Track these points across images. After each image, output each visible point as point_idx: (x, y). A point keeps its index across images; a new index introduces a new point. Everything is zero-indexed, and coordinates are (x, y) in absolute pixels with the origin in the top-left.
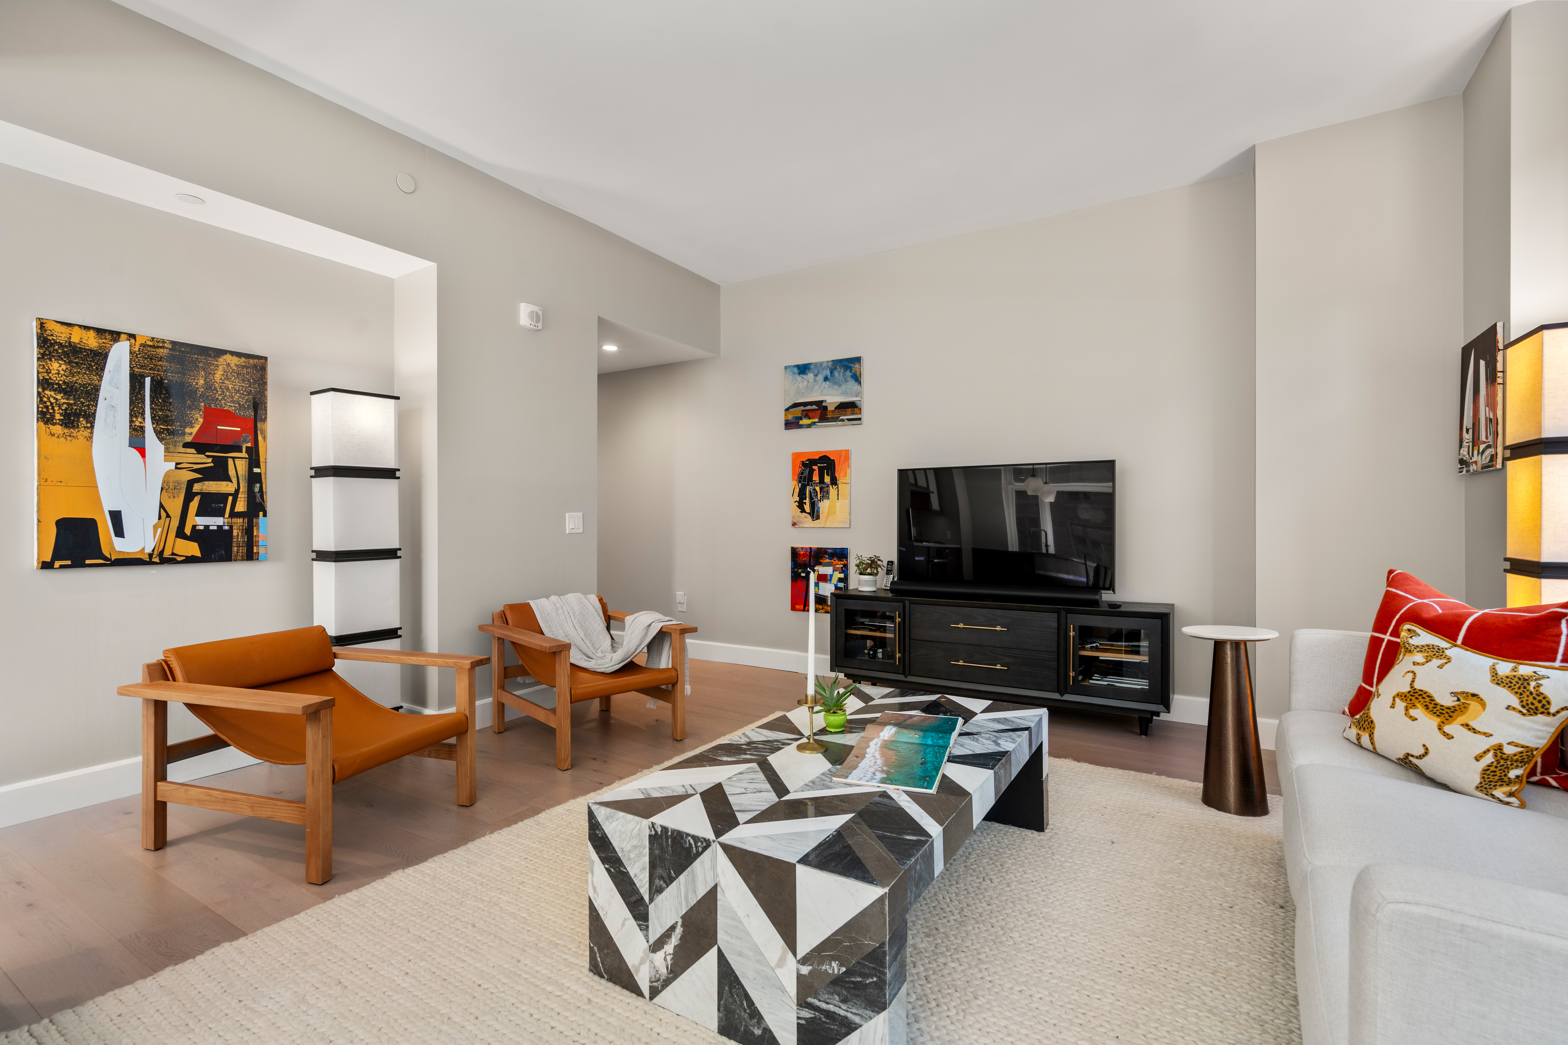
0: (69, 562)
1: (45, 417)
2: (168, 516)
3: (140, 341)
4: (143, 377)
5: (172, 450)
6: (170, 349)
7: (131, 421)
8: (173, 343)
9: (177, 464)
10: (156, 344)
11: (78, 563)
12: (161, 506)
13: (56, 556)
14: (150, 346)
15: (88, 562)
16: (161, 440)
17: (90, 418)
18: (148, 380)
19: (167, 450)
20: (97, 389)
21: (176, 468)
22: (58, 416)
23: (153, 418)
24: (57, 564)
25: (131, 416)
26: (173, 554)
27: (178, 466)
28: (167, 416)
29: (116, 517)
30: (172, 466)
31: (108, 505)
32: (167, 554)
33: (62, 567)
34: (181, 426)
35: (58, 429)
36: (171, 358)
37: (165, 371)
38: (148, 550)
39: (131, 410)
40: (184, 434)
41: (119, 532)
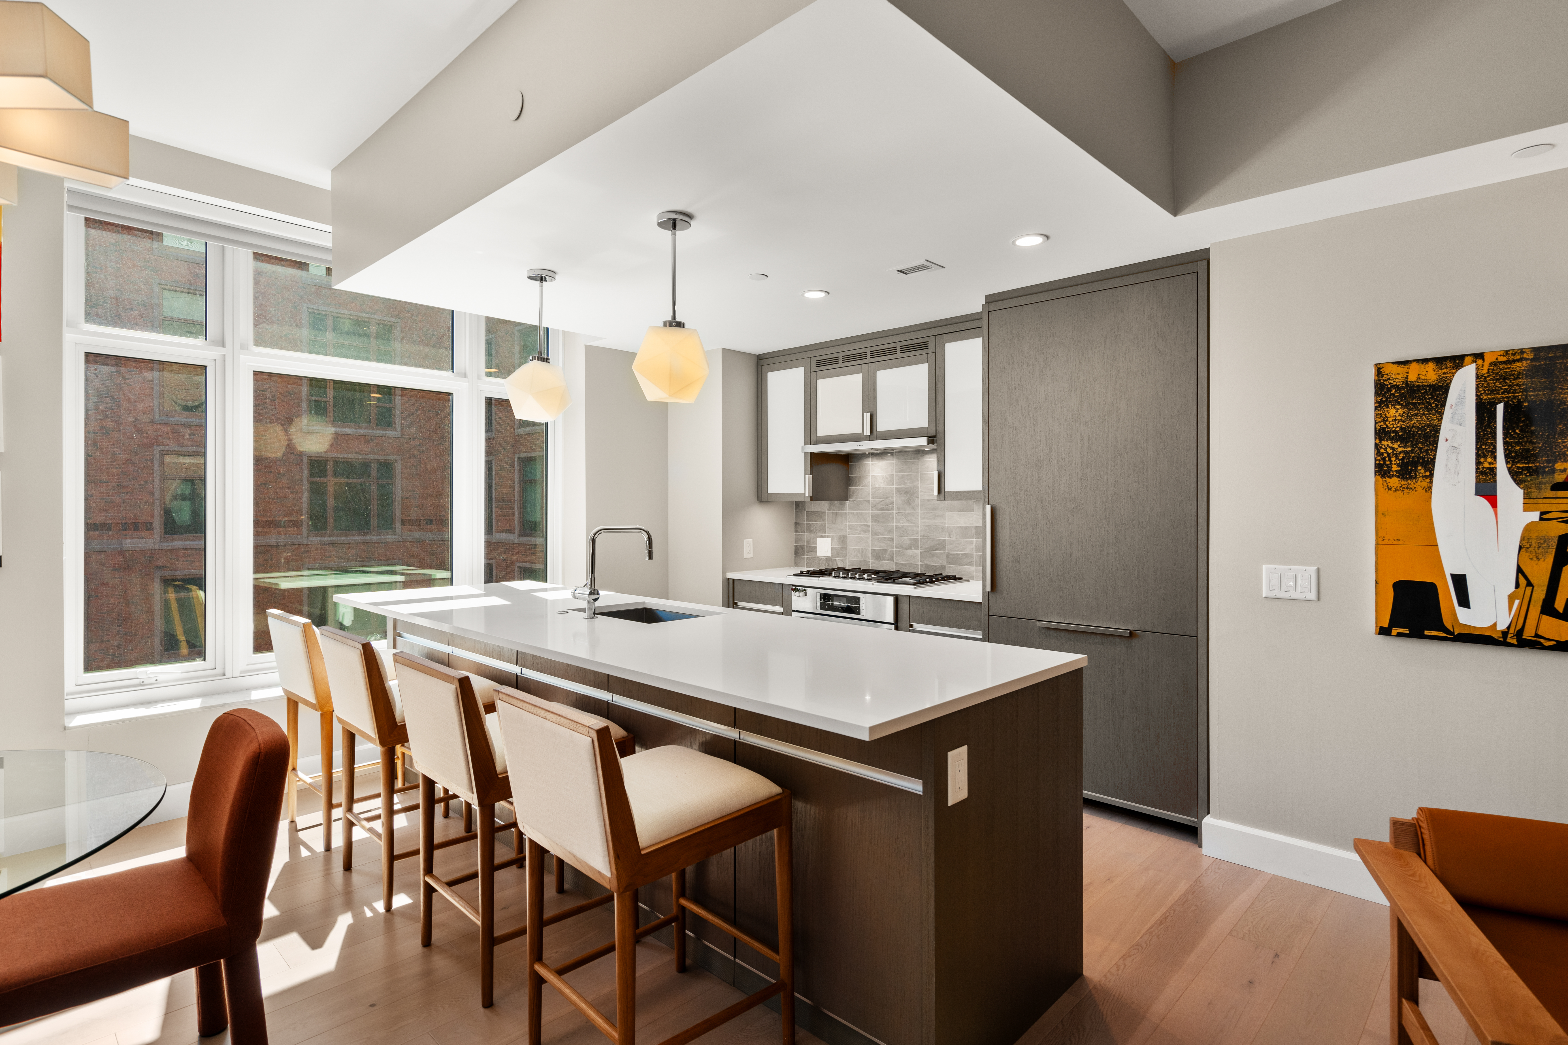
0: (1406, 631)
1: (1382, 470)
2: (1529, 584)
3: (1488, 359)
4: (1494, 404)
5: (1534, 495)
6: (1532, 360)
7: (1478, 463)
8: (1536, 350)
9: (1542, 513)
10: (1513, 356)
11: (1416, 633)
12: (1519, 570)
13: (1394, 622)
14: (1503, 363)
15: (1427, 633)
16: (1518, 483)
17: (1429, 464)
18: (1500, 408)
19: (1527, 496)
20: (1436, 430)
21: (1541, 519)
22: (1395, 468)
23: (1507, 456)
24: (1395, 631)
25: (1478, 456)
26: (1537, 636)
27: (1544, 517)
28: (1528, 450)
29: (1460, 581)
30: (1535, 516)
31: (1451, 568)
32: (1528, 634)
33: (1399, 635)
34: (1548, 461)
35: (1394, 482)
36: (1532, 372)
37: (1525, 390)
38: (1502, 626)
39: (1478, 449)
40: (1553, 471)
41: (1464, 601)
